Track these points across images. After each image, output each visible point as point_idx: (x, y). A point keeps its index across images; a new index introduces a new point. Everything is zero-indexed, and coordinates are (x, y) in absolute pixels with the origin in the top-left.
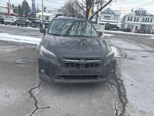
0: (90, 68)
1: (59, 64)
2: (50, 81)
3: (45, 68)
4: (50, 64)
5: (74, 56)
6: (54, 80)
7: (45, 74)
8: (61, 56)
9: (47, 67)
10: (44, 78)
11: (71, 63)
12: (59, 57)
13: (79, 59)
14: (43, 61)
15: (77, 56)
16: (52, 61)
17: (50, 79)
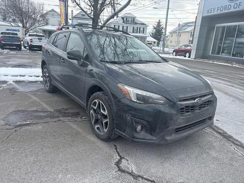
1: (173, 112)
2: (157, 142)
3: (147, 121)
4: (158, 114)
5: (189, 95)
6: (166, 138)
7: (142, 133)
8: (174, 97)
9: (151, 120)
10: (143, 139)
11: (186, 107)
12: (172, 100)
13: (194, 99)
14: (144, 110)
15: (192, 95)
16: (163, 109)
17: (155, 138)
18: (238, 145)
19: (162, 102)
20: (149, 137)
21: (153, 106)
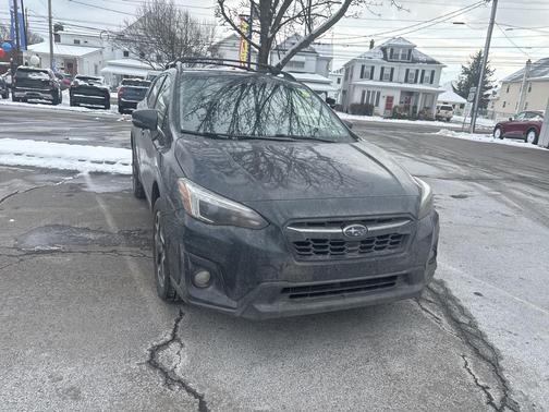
0: (376, 252)
1: (274, 248)
2: (238, 313)
3: (218, 264)
4: (237, 249)
5: (324, 214)
6: (256, 306)
7: (211, 288)
8: (279, 215)
9: (223, 260)
10: (208, 303)
11: (315, 241)
12: (273, 221)
13: (341, 224)
15: (333, 215)
16: (248, 237)
17: (234, 304)
18: (484, 358)
19: (257, 223)
20: (222, 299)
21: (229, 231)
